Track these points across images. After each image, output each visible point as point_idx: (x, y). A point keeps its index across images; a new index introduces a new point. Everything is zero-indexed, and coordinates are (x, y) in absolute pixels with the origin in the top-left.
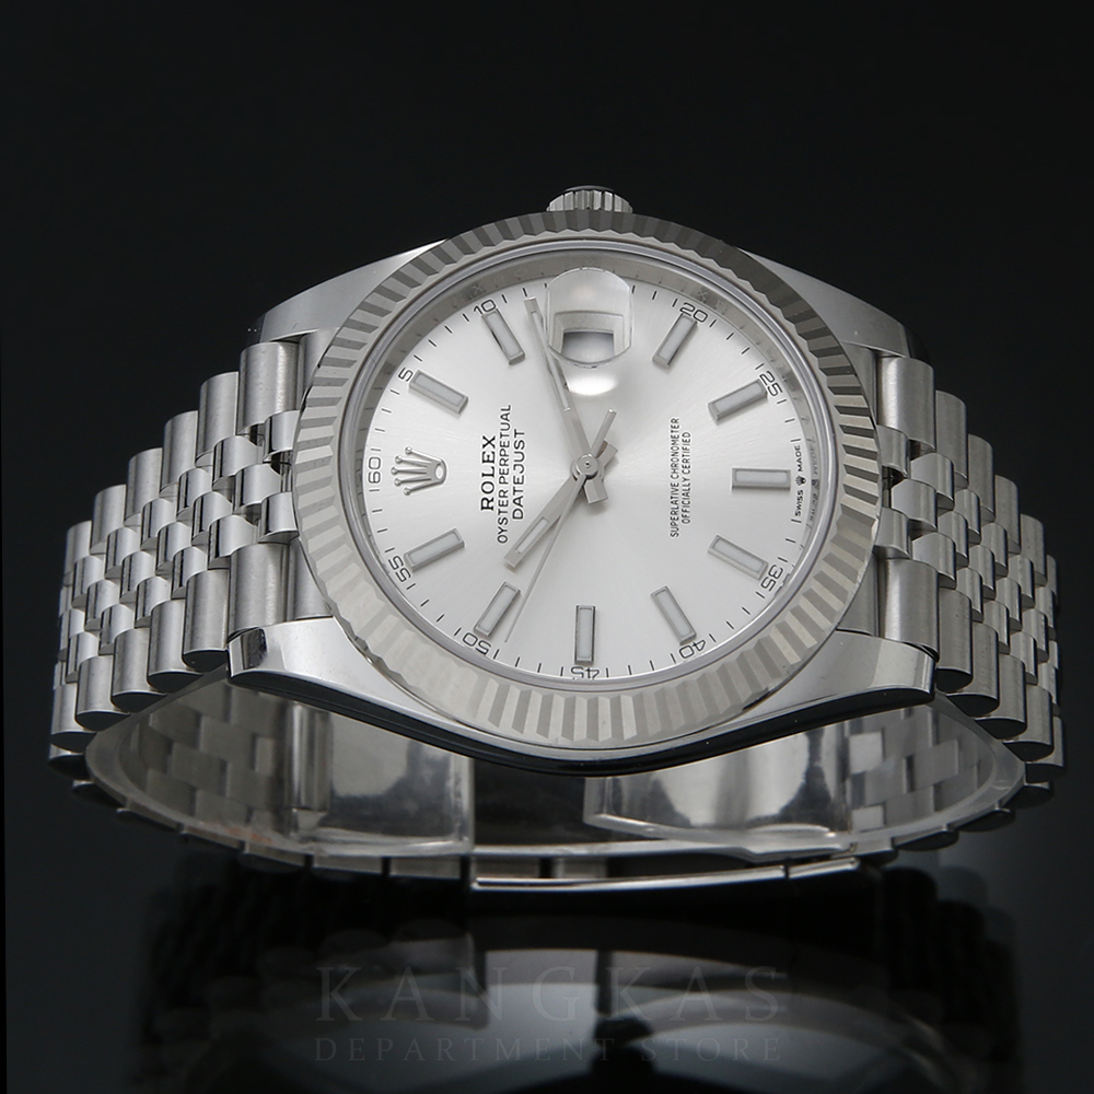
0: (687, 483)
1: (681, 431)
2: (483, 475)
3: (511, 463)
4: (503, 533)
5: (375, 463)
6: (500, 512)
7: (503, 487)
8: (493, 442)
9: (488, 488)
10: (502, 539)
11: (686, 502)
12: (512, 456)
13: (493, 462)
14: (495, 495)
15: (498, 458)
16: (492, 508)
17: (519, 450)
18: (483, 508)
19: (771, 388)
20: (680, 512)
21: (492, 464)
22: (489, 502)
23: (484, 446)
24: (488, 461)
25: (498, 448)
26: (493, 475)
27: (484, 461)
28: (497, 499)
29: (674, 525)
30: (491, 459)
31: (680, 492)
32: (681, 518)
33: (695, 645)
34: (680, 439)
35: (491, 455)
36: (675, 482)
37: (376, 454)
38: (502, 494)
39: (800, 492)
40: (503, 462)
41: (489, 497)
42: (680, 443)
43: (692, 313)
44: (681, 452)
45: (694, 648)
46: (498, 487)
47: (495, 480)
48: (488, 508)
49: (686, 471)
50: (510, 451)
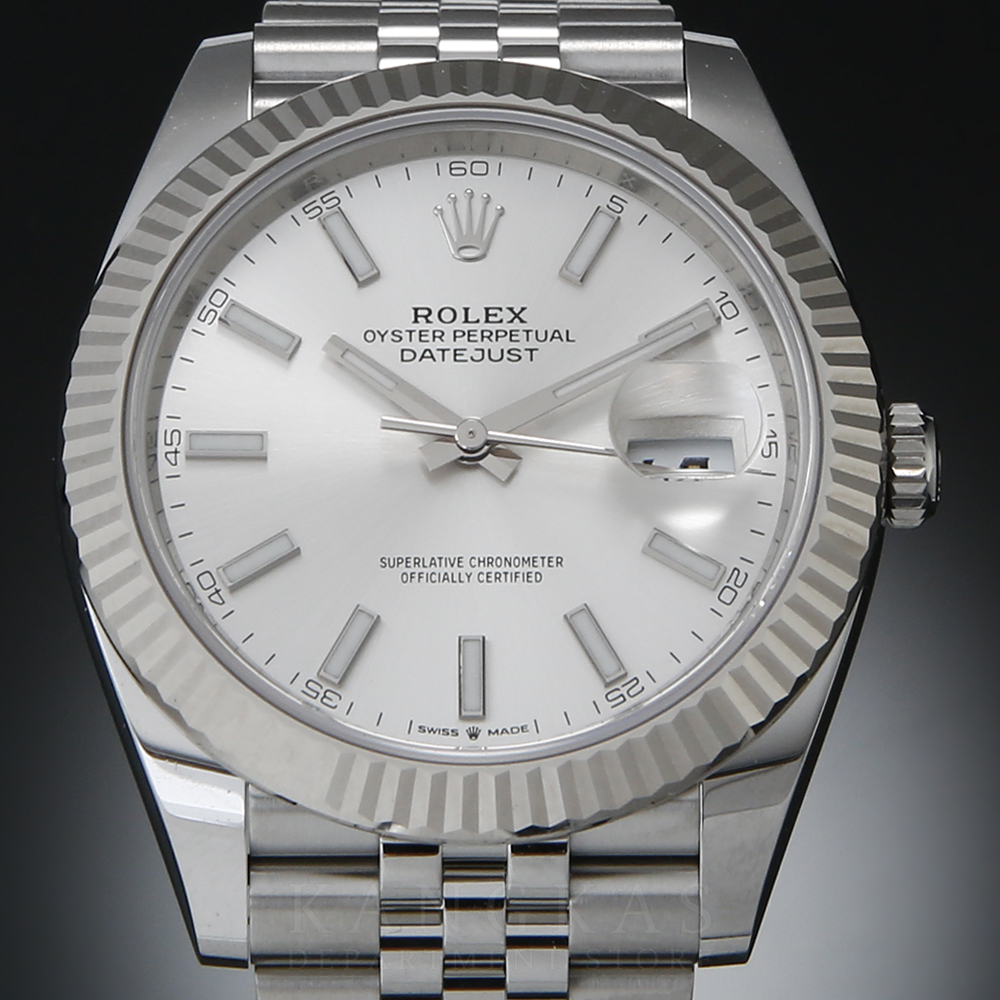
0: (464, 578)
1: (544, 570)
2: (466, 310)
3: (486, 345)
4: (378, 337)
5: (479, 168)
6: (411, 332)
7: (449, 336)
8: (517, 320)
9: (447, 315)
10: (370, 336)
11: (434, 578)
12: (495, 347)
13: (487, 321)
14: (436, 325)
15: (493, 327)
16: (416, 321)
17: (506, 355)
18: (416, 310)
19: (617, 693)
20: (417, 570)
21: (483, 319)
22: (426, 317)
23: (511, 309)
24: (488, 315)
25: (508, 327)
26: (466, 321)
27: (487, 309)
28: (430, 327)
29: (399, 561)
30: (491, 319)
31: (449, 570)
32: (409, 571)
33: (217, 591)
34: (531, 569)
35: (497, 319)
36: (465, 562)
37: (493, 168)
38: (438, 334)
39: (455, 733)
40: (486, 334)
41: (434, 317)
42: (526, 568)
43: (731, 584)
44: (514, 570)
45: (213, 590)
46: (449, 329)
47: (459, 324)
48: (416, 316)
49: (483, 577)
50: (505, 343)
